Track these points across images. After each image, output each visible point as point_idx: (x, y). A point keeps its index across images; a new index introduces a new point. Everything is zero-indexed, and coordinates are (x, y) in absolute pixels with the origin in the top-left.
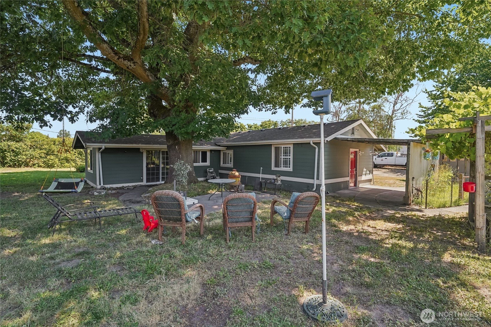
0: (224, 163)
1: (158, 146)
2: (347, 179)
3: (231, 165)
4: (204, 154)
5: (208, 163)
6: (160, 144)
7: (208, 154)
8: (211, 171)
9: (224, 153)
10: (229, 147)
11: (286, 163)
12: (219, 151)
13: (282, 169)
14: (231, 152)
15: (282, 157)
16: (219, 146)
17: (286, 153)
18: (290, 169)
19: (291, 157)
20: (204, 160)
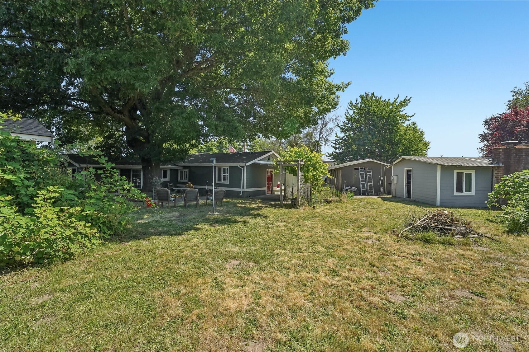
0: (181, 179)
1: (131, 166)
2: (265, 188)
3: (187, 180)
4: (165, 172)
5: (168, 179)
6: (132, 165)
7: (168, 172)
8: (171, 185)
9: (181, 172)
10: (185, 167)
11: (225, 178)
12: (177, 170)
13: (223, 182)
14: (187, 170)
15: (223, 175)
16: (177, 166)
17: (225, 171)
18: (228, 182)
19: (228, 175)
20: (165, 176)
